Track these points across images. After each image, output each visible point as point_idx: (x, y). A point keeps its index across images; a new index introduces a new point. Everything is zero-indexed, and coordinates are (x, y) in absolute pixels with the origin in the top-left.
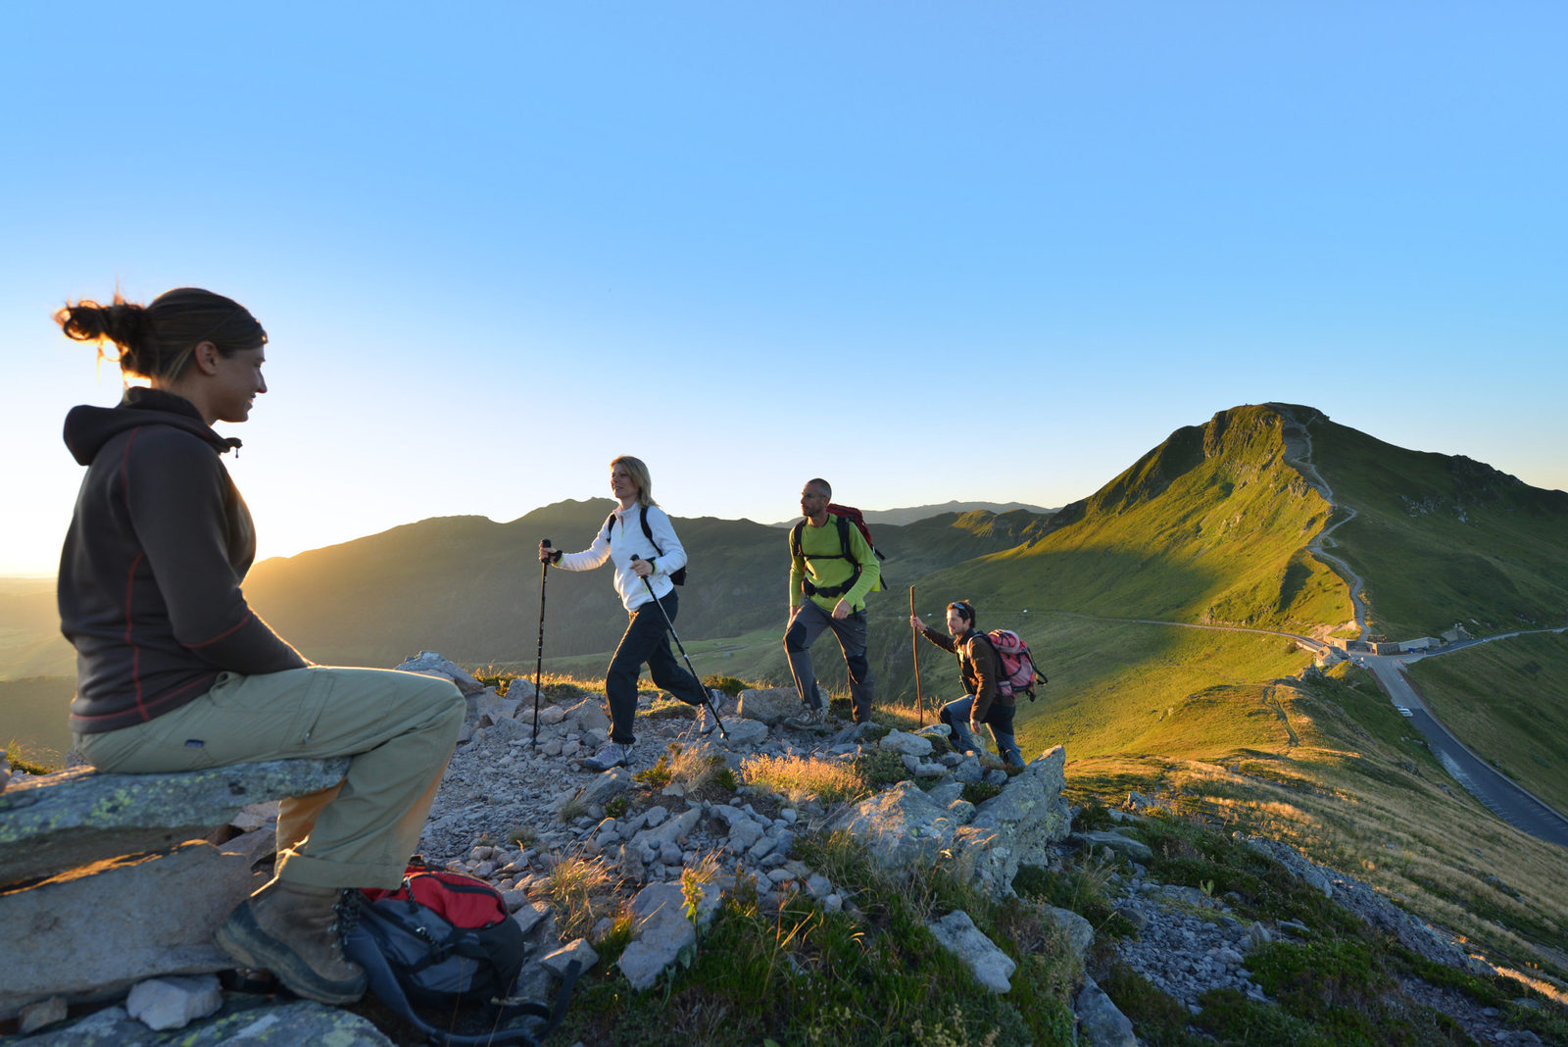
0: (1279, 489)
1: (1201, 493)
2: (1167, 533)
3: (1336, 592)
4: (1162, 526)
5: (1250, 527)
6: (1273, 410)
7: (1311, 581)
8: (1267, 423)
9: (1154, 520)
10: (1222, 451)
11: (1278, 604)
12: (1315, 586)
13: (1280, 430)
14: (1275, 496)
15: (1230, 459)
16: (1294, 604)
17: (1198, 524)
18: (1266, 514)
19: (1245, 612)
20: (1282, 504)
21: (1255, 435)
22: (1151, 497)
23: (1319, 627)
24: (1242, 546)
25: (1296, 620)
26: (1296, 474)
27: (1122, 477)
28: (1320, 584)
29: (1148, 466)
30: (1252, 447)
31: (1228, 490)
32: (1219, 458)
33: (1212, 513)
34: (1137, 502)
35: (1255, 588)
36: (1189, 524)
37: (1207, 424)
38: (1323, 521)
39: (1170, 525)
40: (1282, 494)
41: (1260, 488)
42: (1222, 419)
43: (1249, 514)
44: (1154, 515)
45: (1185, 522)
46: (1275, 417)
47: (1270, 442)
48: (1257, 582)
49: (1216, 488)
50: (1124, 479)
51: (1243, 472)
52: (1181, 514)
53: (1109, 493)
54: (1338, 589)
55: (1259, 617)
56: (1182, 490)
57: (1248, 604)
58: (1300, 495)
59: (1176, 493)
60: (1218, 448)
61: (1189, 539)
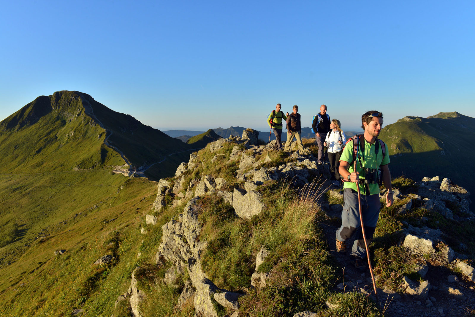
0: (86, 123)
1: (53, 123)
2: (44, 139)
3: (117, 156)
4: (40, 136)
5: (78, 136)
6: (77, 94)
7: (109, 154)
8: (76, 99)
9: (36, 134)
10: (59, 107)
11: (101, 161)
12: (110, 155)
13: (81, 102)
14: (85, 126)
15: (63, 110)
16: (106, 161)
17: (56, 135)
18: (83, 132)
19: (90, 165)
20: (88, 129)
21: (72, 103)
22: (32, 124)
23: (116, 167)
24: (77, 143)
25: (108, 165)
26: (91, 119)
27: (15, 115)
28: (111, 154)
29: (28, 111)
30: (71, 107)
31: (64, 123)
32: (59, 110)
33: (60, 131)
34: (25, 126)
35: (92, 157)
36: (52, 135)
37: (51, 96)
38: (105, 135)
39: (43, 136)
40: (87, 125)
41: (78, 123)
42: (58, 95)
43: (77, 132)
44: (35, 132)
45: (50, 135)
46: (78, 97)
47: (78, 106)
48: (92, 155)
49: (59, 122)
50: (17, 115)
51: (69, 116)
52: (48, 131)
53: (10, 121)
54: (118, 155)
55: (96, 166)
56: (45, 122)
57: (90, 162)
58: (93, 126)
59: (43, 123)
60: (58, 106)
61: (53, 141)
